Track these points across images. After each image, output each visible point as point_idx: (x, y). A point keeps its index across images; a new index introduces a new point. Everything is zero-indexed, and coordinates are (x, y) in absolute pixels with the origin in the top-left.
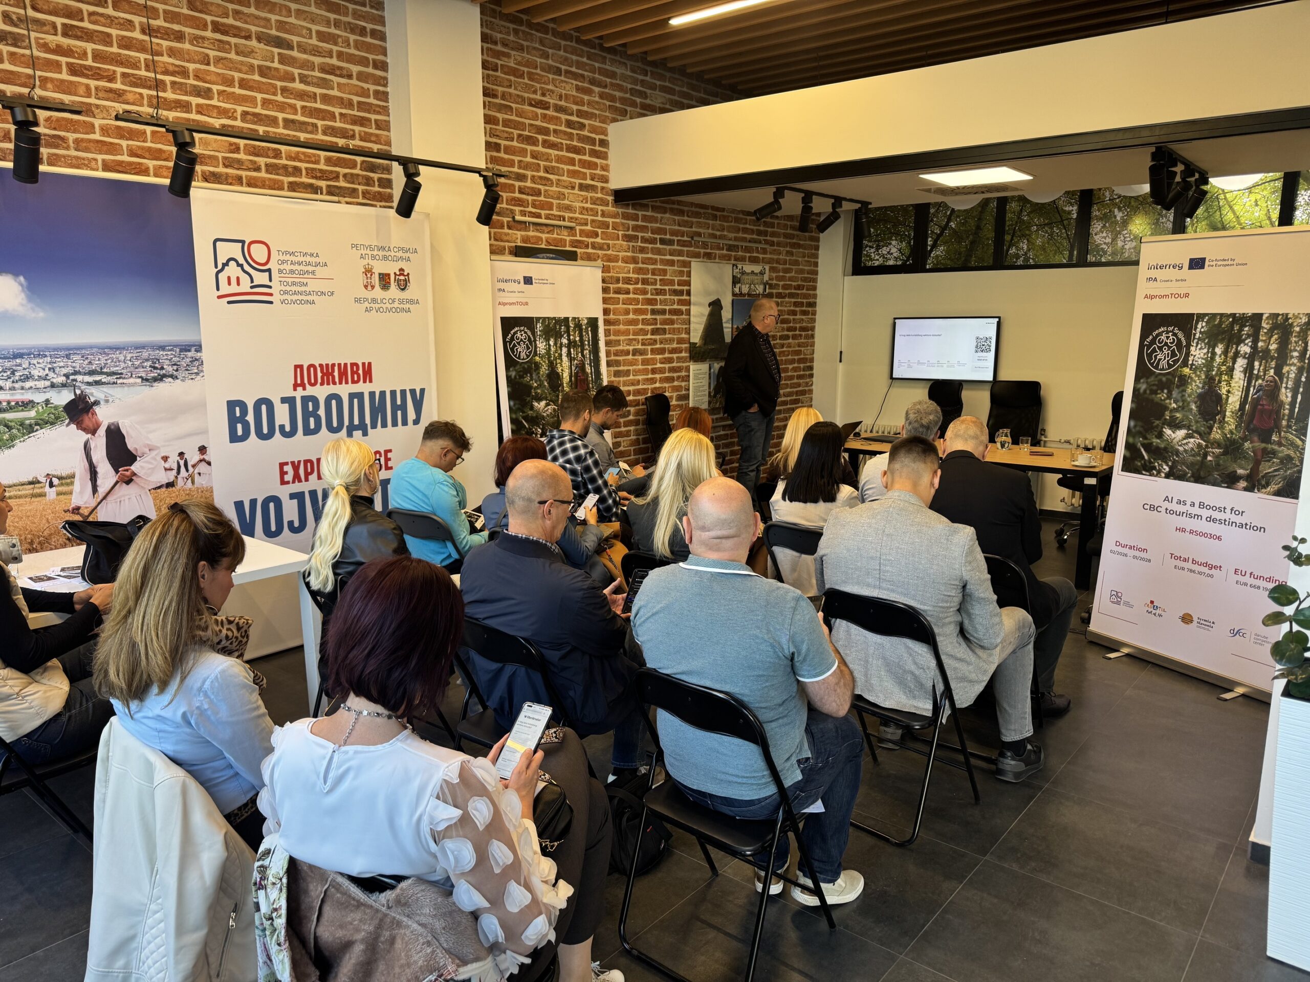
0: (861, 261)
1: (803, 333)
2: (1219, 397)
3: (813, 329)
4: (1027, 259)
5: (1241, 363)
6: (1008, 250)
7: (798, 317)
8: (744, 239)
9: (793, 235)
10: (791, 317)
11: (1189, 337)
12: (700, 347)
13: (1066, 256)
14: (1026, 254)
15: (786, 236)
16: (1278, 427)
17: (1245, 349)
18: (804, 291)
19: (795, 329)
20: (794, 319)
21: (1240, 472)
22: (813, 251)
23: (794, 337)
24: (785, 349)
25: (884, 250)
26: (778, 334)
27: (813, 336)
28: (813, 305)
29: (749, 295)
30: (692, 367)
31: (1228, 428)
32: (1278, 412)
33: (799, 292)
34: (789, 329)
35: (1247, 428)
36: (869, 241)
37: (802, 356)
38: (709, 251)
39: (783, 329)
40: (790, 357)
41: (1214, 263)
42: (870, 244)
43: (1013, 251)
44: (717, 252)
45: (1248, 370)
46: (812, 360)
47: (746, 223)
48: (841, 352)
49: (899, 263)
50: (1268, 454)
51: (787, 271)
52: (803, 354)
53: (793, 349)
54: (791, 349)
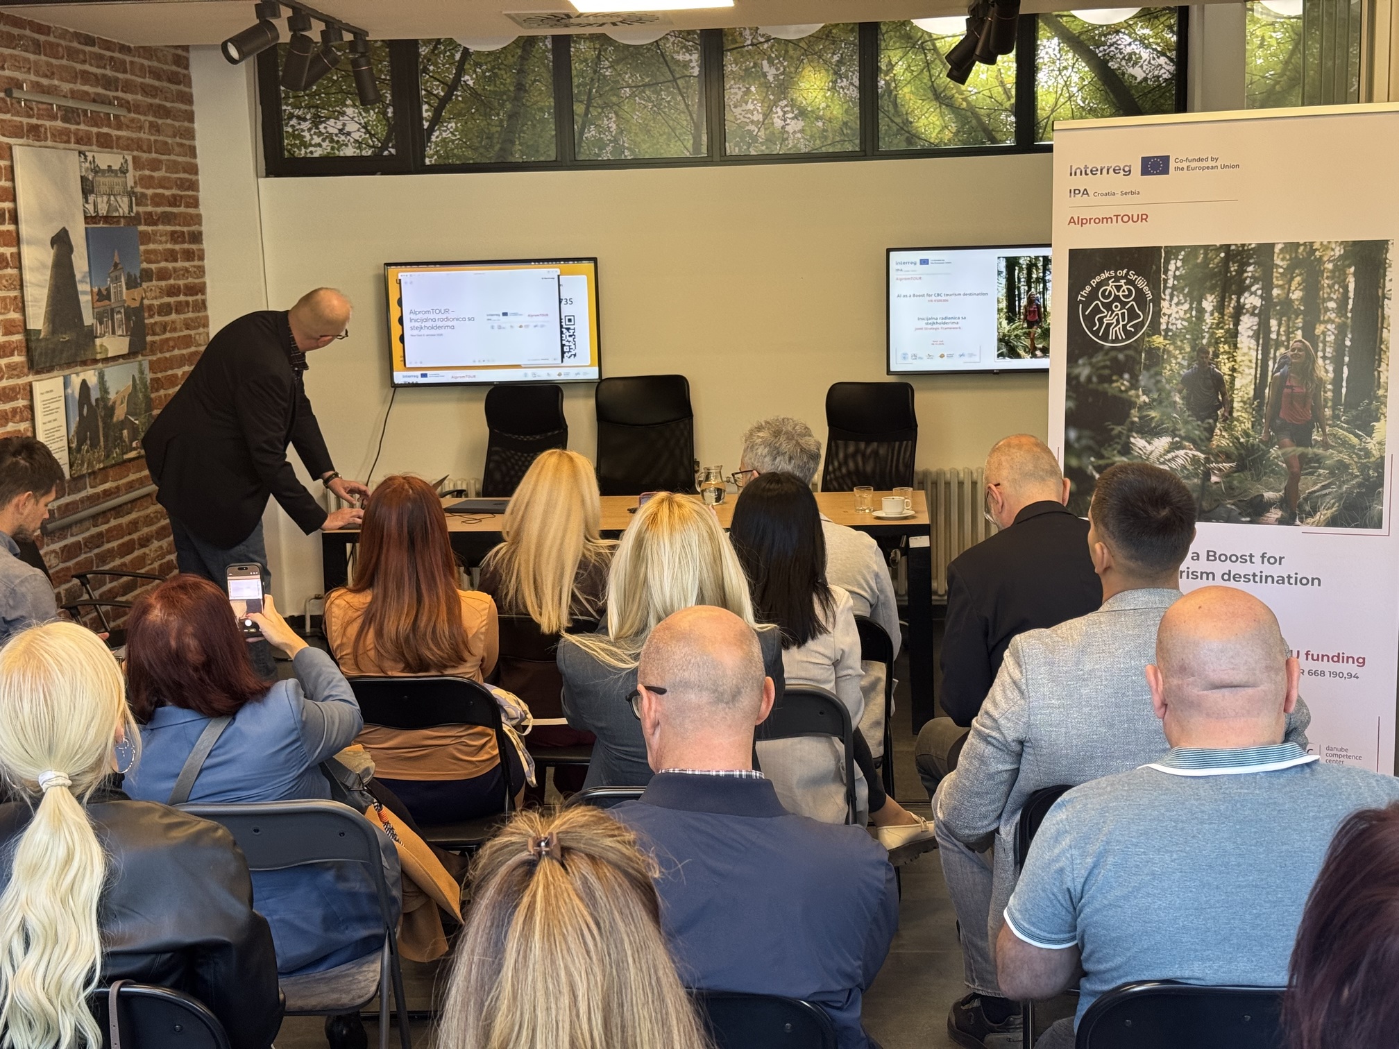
0: (282, 148)
2: (1219, 380)
4: (619, 149)
5: (1248, 323)
6: (582, 133)
7: (180, 264)
8: (84, 96)
9: (156, 88)
11: (1155, 284)
12: (45, 339)
13: (689, 145)
14: (616, 140)
15: (146, 90)
16: (1318, 420)
17: (1252, 300)
18: (182, 209)
19: (178, 291)
20: (175, 270)
21: (1269, 495)
22: (186, 124)
23: (180, 308)
24: (168, 335)
25: (332, 126)
26: (156, 302)
28: (197, 237)
29: (106, 219)
30: (38, 388)
31: (1239, 428)
32: (1316, 397)
33: (175, 210)
34: (173, 291)
35: (1271, 425)
36: (295, 106)
37: (194, 349)
38: (34, 121)
39: (161, 292)
40: (176, 352)
41: (1185, 165)
42: (297, 112)
43: (591, 133)
44: (48, 123)
45: (1262, 333)
47: (84, 62)
49: (368, 152)
50: (1308, 464)
51: (155, 165)
52: (195, 343)
53: (180, 334)
54: (176, 335)
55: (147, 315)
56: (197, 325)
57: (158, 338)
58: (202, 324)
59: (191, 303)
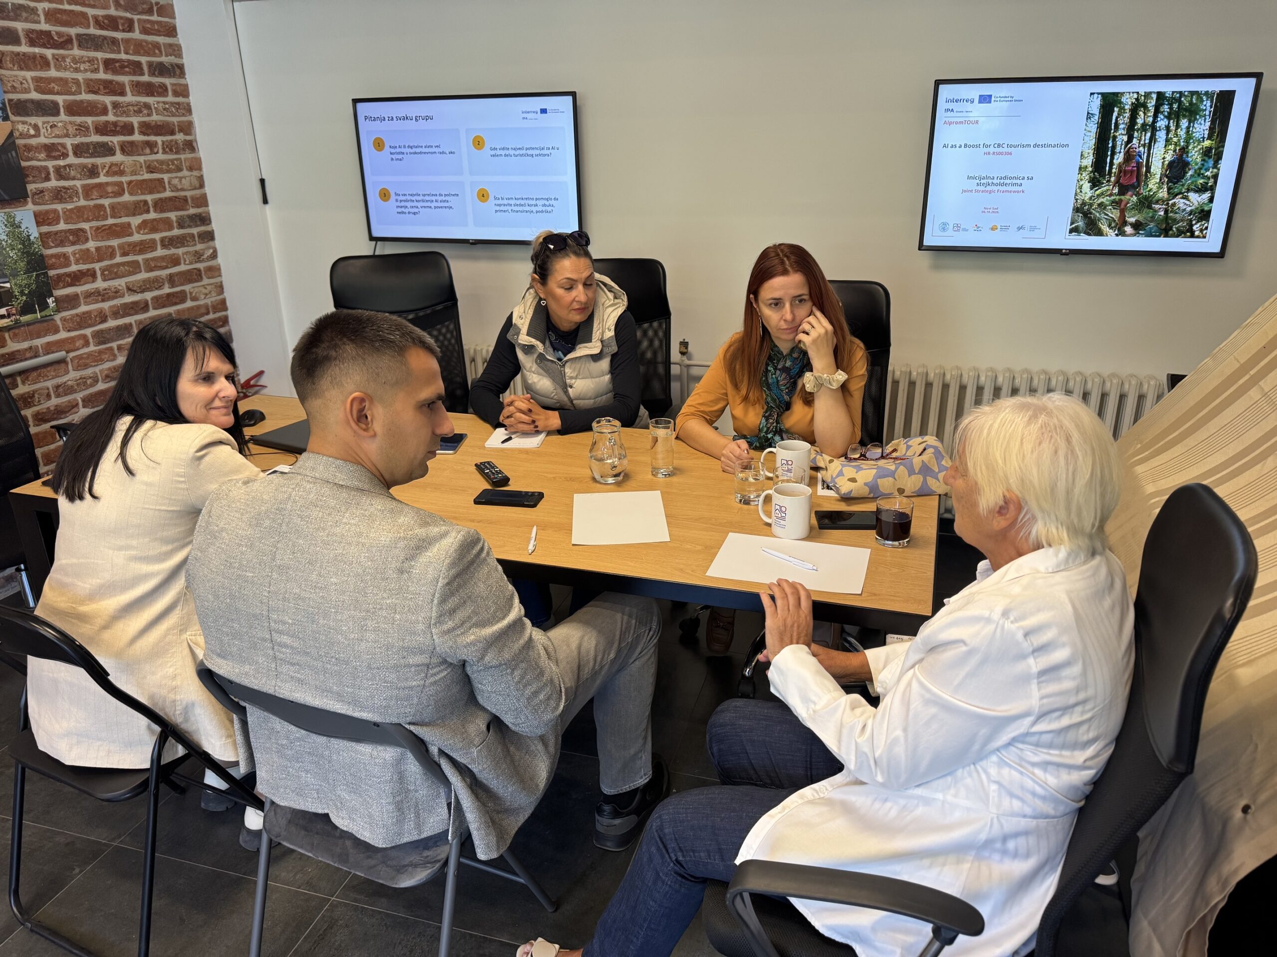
1: (159, 139)
3: (187, 128)
7: (129, 98)
10: (108, 100)
18: (136, 35)
19: (128, 129)
20: (116, 105)
23: (128, 149)
24: (102, 179)
26: (67, 141)
27: (190, 146)
28: (178, 70)
33: (115, 34)
34: (102, 129)
37: (168, 194)
39: (82, 129)
40: (126, 197)
46: (202, 201)
48: (262, 181)
52: (170, 187)
53: (134, 178)
54: (124, 179)
55: (43, 155)
56: (173, 167)
57: (78, 184)
58: (186, 167)
59: (160, 143)
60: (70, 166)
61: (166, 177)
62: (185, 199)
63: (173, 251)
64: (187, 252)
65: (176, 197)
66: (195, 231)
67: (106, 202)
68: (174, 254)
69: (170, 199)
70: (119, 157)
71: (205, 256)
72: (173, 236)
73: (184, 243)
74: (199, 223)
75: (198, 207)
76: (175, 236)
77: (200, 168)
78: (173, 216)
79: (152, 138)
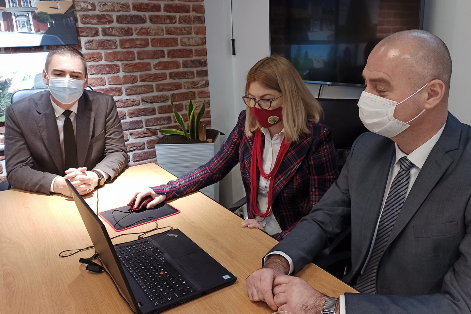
1: (178, 15)
3: (199, 9)
19: (156, 8)
23: (155, 20)
24: (135, 36)
27: (200, 20)
34: (138, 8)
37: (179, 47)
39: (124, 7)
40: (150, 48)
46: (204, 52)
48: (233, 41)
52: (181, 44)
53: (157, 37)
54: (149, 38)
55: (95, 21)
56: (185, 32)
57: (117, 39)
58: (194, 32)
59: (178, 17)
60: (112, 28)
61: (179, 37)
62: (191, 51)
63: (177, 81)
64: (187, 82)
65: (184, 49)
66: (195, 70)
67: (135, 50)
68: (177, 83)
69: (180, 50)
70: (148, 24)
71: (199, 85)
72: (178, 72)
73: (185, 76)
74: (198, 65)
75: (199, 56)
76: (180, 72)
77: (204, 33)
78: (181, 60)
79: (173, 14)
